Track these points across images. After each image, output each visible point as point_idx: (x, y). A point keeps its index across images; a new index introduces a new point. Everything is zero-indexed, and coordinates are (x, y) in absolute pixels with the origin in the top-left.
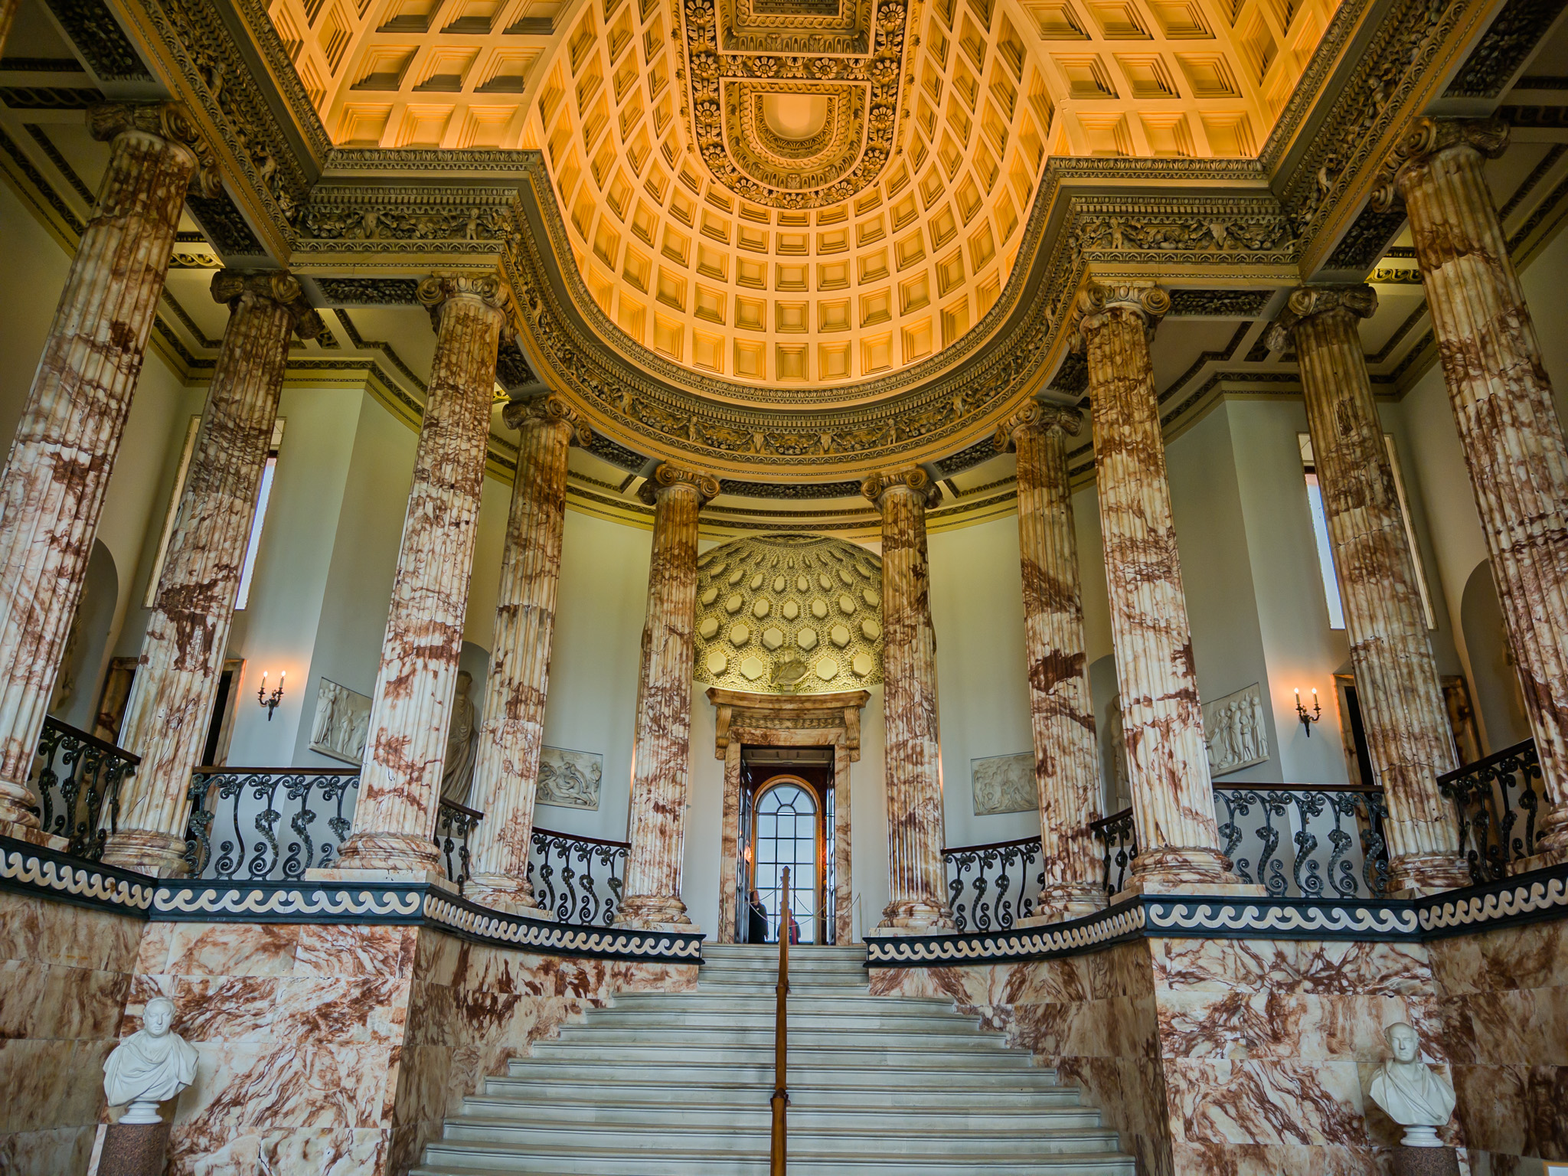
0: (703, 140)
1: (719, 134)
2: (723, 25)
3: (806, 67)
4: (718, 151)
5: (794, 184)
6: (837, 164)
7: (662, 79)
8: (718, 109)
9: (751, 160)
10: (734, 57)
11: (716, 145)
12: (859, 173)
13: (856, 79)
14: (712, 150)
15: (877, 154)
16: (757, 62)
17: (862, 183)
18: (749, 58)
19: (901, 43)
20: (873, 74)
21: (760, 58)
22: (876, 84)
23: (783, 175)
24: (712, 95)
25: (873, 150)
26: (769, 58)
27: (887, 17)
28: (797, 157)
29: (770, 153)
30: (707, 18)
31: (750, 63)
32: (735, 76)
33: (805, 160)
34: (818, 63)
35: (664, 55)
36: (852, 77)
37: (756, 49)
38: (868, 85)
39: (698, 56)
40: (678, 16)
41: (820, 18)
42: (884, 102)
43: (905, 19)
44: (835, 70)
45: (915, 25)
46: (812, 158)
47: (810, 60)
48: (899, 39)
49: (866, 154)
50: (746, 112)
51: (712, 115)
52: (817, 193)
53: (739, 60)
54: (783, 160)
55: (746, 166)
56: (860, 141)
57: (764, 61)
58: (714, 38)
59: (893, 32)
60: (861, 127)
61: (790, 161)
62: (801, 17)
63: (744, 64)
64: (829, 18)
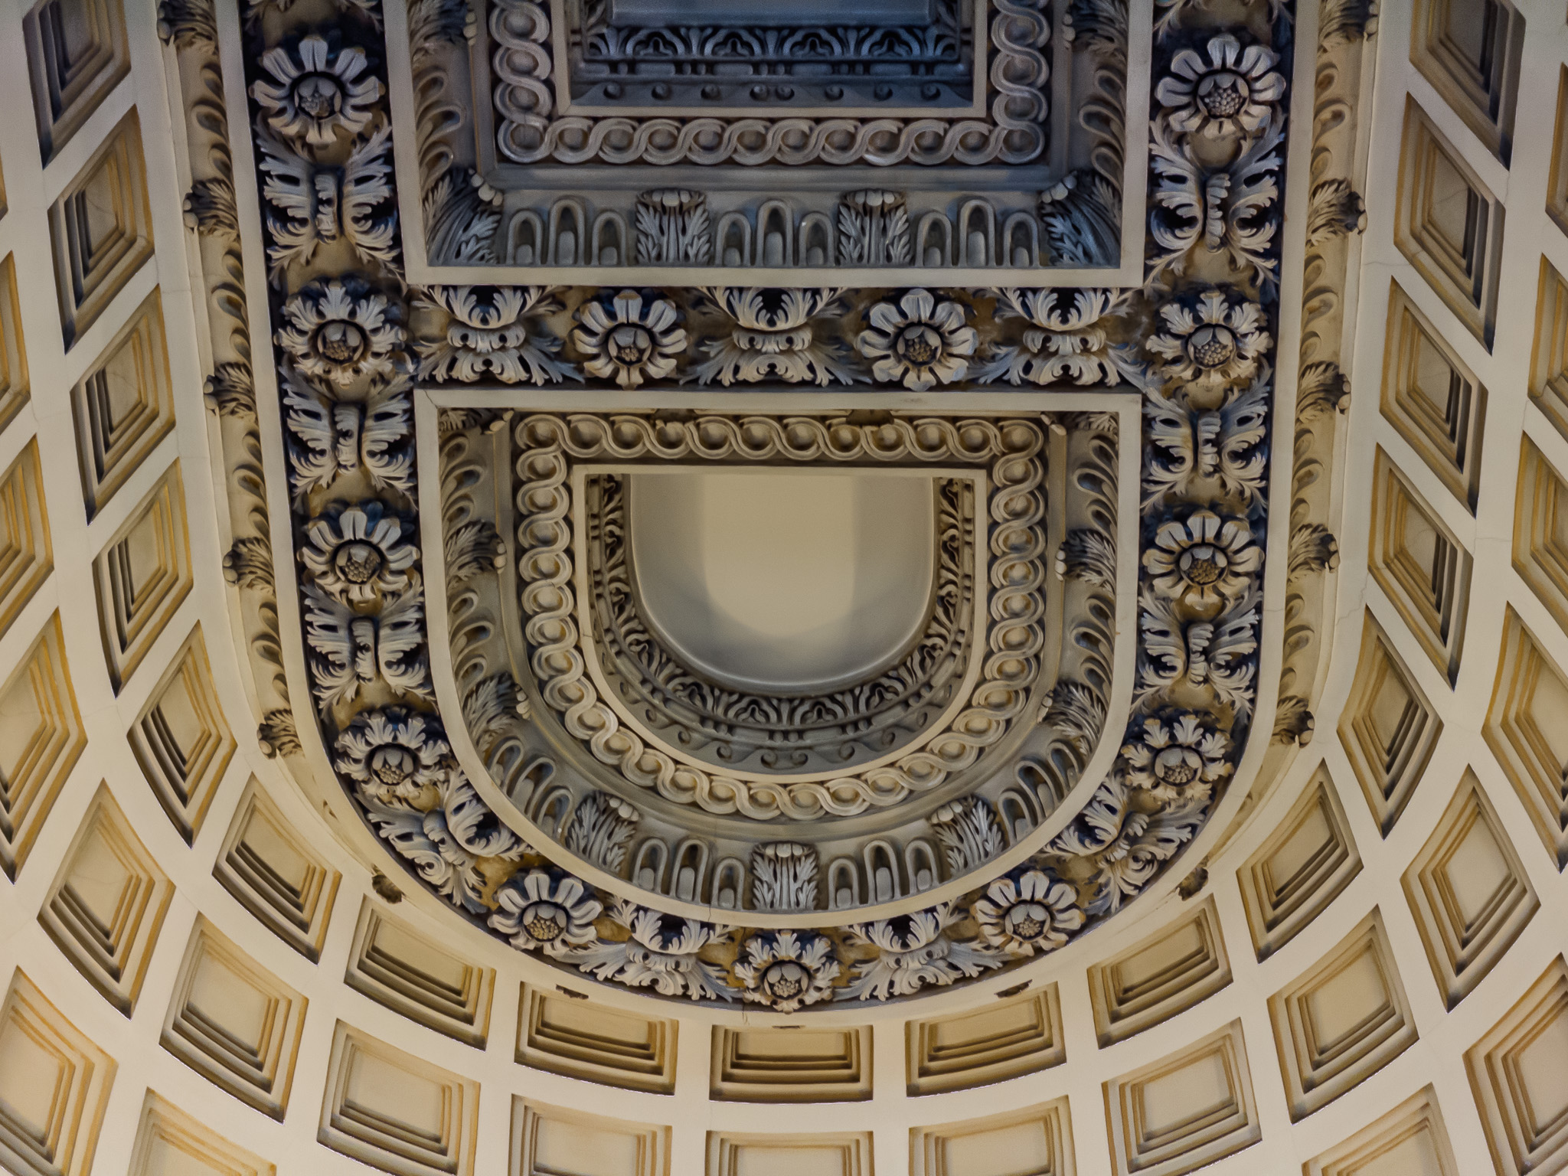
0: (338, 686)
1: (415, 657)
2: (430, 157)
3: (825, 333)
4: (411, 735)
5: (786, 887)
6: (995, 791)
7: (142, 414)
8: (411, 536)
9: (575, 783)
10: (484, 296)
11: (399, 710)
12: (1107, 825)
13: (1066, 382)
14: (379, 732)
15: (1188, 730)
16: (596, 318)
17: (1122, 877)
18: (556, 299)
19: (1273, 213)
20: (1148, 360)
21: (606, 296)
22: (1167, 408)
23: (732, 848)
24: (378, 469)
25: (1168, 714)
26: (649, 296)
27: (1195, 94)
28: (800, 763)
29: (666, 748)
30: (354, 122)
31: (559, 324)
32: (488, 380)
33: (840, 778)
34: (882, 315)
35: (153, 302)
36: (1047, 372)
37: (584, 257)
38: (1127, 410)
39: (313, 296)
40: (216, 122)
41: (886, 116)
42: (1208, 488)
43: (1282, 105)
44: (965, 341)
45: (1334, 138)
46: (874, 768)
47: (845, 300)
48: (1263, 194)
49: (1135, 735)
50: (545, 559)
51: (380, 566)
52: (901, 926)
53: (509, 309)
54: (728, 778)
55: (546, 811)
56: (1100, 674)
57: (628, 309)
58: (385, 212)
59: (1229, 167)
60: (1104, 609)
61: (765, 781)
62: (795, 118)
63: (532, 325)
64: (928, 118)
